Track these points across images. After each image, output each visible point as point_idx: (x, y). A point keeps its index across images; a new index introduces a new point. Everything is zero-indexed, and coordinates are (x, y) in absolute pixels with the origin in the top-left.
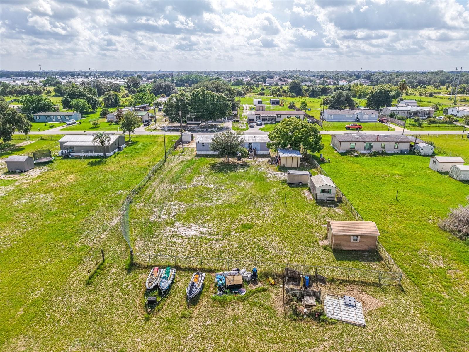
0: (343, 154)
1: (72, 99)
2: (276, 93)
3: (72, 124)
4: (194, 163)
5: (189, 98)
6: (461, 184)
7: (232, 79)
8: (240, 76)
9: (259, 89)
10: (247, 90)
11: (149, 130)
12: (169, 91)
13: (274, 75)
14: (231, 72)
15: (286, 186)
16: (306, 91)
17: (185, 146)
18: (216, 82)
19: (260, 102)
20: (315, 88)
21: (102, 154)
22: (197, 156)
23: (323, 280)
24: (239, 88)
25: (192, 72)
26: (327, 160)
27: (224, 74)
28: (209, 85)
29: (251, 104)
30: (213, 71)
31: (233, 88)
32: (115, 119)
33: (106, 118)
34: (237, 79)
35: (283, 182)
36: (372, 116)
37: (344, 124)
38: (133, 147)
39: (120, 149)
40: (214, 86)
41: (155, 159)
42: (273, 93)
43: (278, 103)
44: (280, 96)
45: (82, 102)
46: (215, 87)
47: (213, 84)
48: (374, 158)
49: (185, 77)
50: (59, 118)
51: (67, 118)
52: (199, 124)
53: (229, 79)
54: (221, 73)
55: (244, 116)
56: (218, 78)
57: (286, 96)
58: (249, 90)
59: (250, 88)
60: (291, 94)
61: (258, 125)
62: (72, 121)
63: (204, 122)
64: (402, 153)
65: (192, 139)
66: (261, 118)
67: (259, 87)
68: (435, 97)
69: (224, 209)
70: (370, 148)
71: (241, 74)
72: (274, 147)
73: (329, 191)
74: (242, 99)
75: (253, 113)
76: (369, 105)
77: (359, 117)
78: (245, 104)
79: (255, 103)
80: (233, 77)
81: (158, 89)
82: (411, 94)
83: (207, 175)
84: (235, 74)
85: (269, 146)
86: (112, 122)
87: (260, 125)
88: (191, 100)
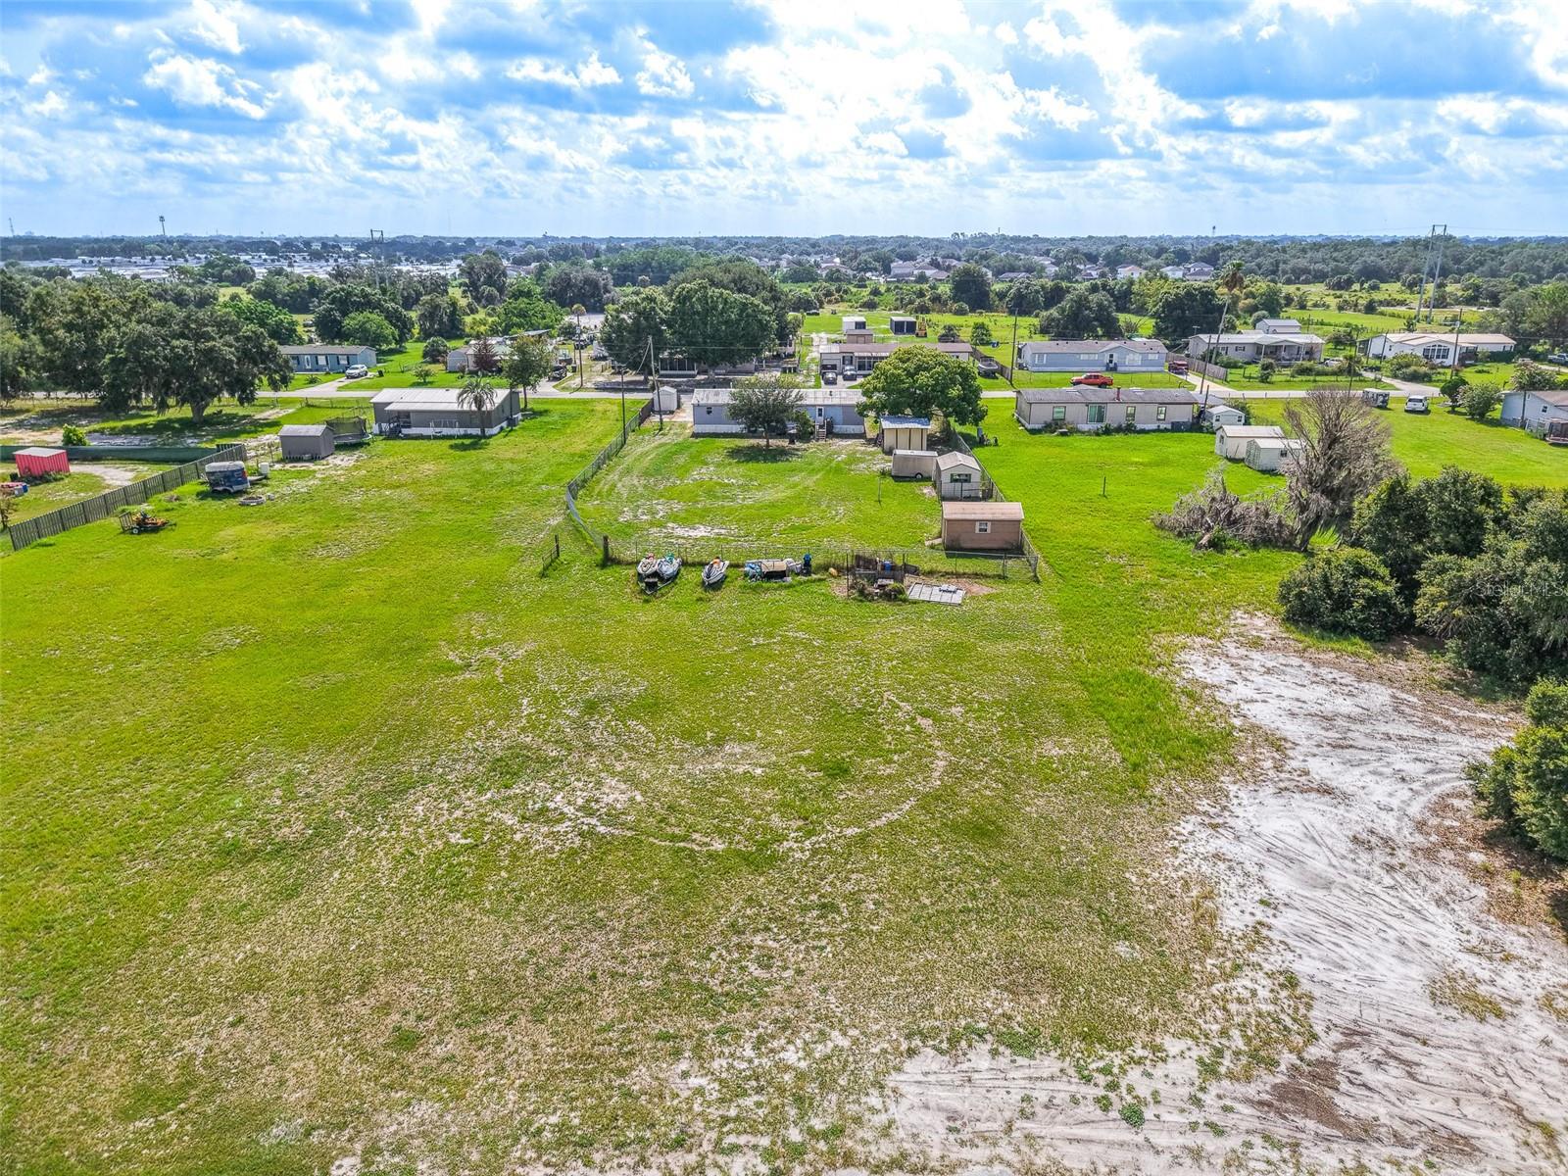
0: (1033, 432)
1: (345, 314)
2: (911, 302)
3: (359, 376)
4: (689, 447)
5: (667, 308)
6: (1259, 475)
7: (783, 263)
8: (809, 254)
9: (865, 292)
10: (828, 294)
11: (564, 389)
12: (593, 296)
13: (921, 251)
14: (779, 239)
15: (889, 480)
16: (1001, 296)
17: (666, 418)
18: (736, 269)
19: (861, 325)
20: (1027, 288)
21: (476, 431)
22: (695, 435)
23: (915, 571)
24: (805, 290)
25: (654, 240)
26: (992, 441)
27: (758, 246)
28: (719, 276)
29: (835, 332)
30: (722, 239)
31: (786, 288)
32: (471, 363)
33: (445, 363)
34: (799, 263)
35: (883, 474)
36: (1151, 357)
37: (1068, 376)
38: (539, 419)
39: (512, 423)
40: (731, 276)
41: (600, 441)
42: (902, 304)
43: (911, 328)
44: (924, 310)
45: (375, 318)
46: (734, 281)
47: (727, 271)
48: (1104, 437)
49: (634, 257)
50: (322, 361)
51: (344, 362)
52: (693, 376)
53: (773, 263)
54: (746, 244)
55: (813, 359)
56: (739, 259)
57: (940, 312)
58: (831, 295)
59: (837, 288)
60: (955, 306)
61: (846, 378)
62: (360, 368)
63: (705, 372)
64: (1176, 428)
65: (679, 407)
66: (856, 362)
67: (865, 286)
68: (1382, 314)
69: (759, 509)
70: (1101, 419)
71: (814, 246)
72: (872, 414)
73: (967, 479)
74: (809, 320)
75: (835, 348)
76: (1159, 333)
77: (1115, 360)
78: (818, 332)
79: (844, 328)
80: (787, 256)
81: (564, 290)
82: (1315, 305)
83: (718, 465)
84: (792, 247)
85: (862, 410)
86: (462, 370)
87: (852, 378)
88: (673, 313)
